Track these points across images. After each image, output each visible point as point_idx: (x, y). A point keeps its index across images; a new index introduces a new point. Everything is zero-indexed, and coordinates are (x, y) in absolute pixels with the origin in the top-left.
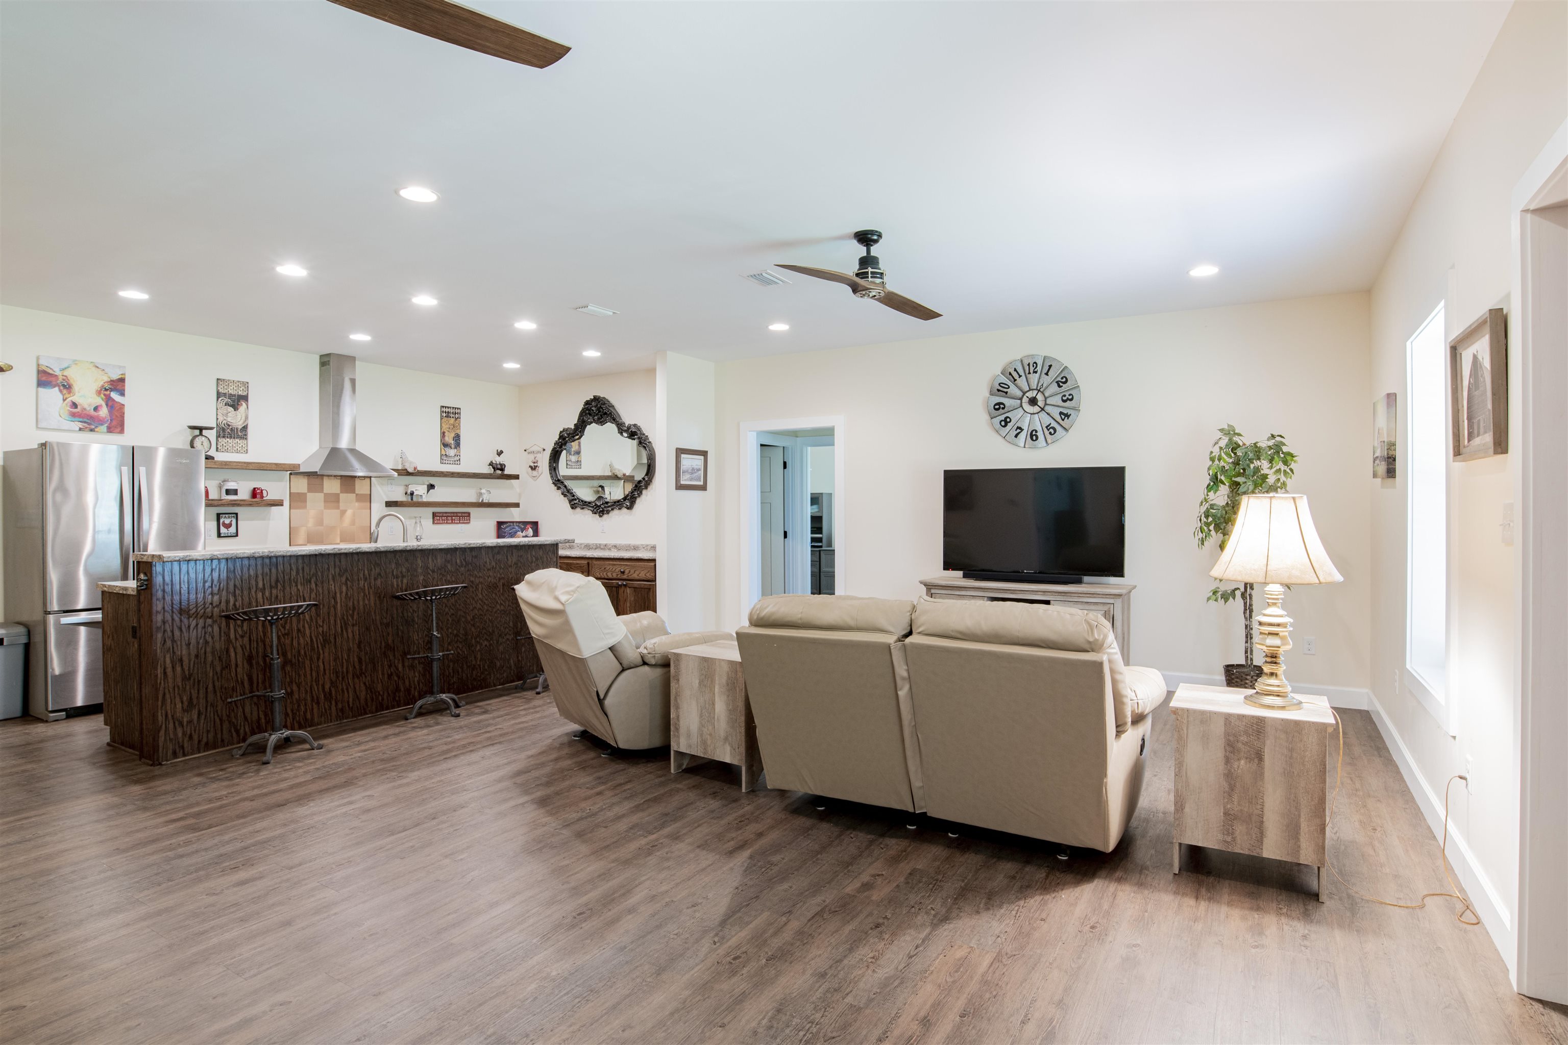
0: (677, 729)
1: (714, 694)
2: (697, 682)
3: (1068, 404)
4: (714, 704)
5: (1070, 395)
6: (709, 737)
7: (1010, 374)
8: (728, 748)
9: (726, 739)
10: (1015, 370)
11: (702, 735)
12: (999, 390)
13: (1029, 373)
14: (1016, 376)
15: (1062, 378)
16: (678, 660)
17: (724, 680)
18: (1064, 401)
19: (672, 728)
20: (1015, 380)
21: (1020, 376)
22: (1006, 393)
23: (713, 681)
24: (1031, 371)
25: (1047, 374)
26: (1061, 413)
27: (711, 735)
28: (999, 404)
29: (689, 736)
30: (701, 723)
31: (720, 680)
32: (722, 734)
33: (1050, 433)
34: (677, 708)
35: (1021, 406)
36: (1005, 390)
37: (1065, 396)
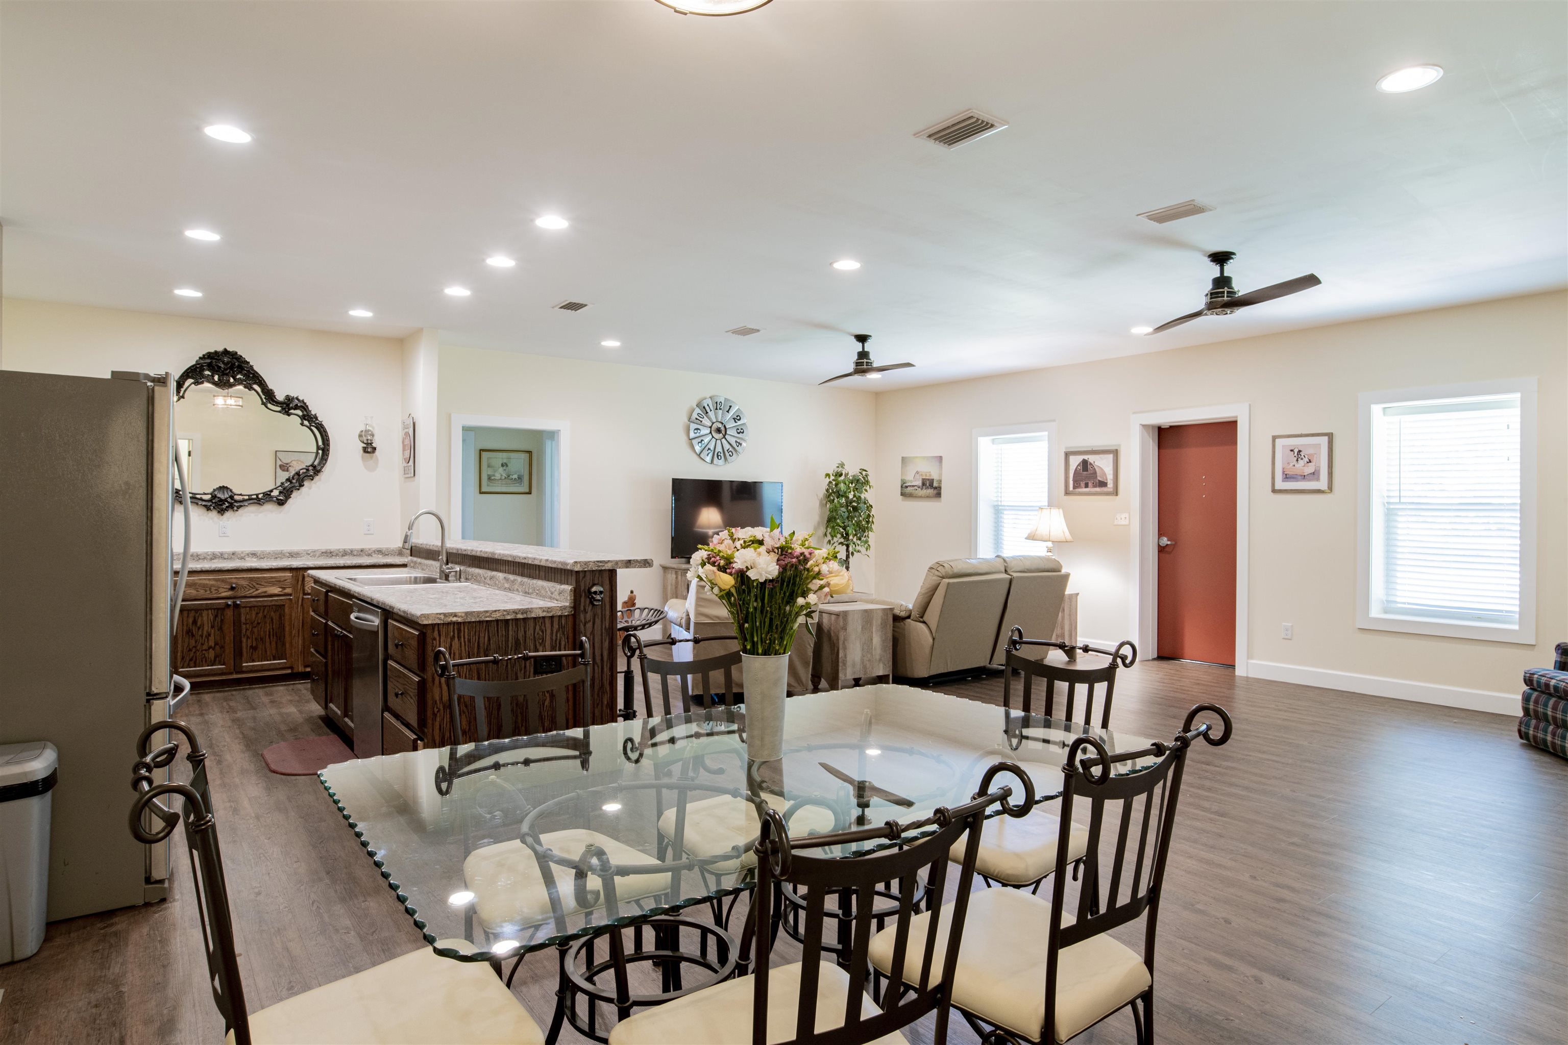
0: (844, 664)
1: (872, 633)
2: (861, 627)
3: (740, 435)
4: (872, 640)
5: (742, 429)
6: (868, 662)
7: (704, 407)
8: (881, 665)
9: (880, 660)
10: (708, 405)
11: (863, 663)
12: (696, 419)
13: (717, 409)
14: (708, 411)
15: (737, 416)
16: (846, 616)
17: (879, 622)
18: (739, 433)
19: (840, 664)
20: (707, 413)
21: (711, 410)
22: (701, 421)
23: (871, 624)
24: (718, 408)
25: (728, 412)
26: (736, 442)
27: (869, 660)
28: (697, 429)
29: (854, 665)
30: (863, 655)
31: (877, 622)
32: (878, 657)
33: (730, 455)
34: (845, 648)
35: (711, 433)
36: (701, 419)
37: (738, 429)
